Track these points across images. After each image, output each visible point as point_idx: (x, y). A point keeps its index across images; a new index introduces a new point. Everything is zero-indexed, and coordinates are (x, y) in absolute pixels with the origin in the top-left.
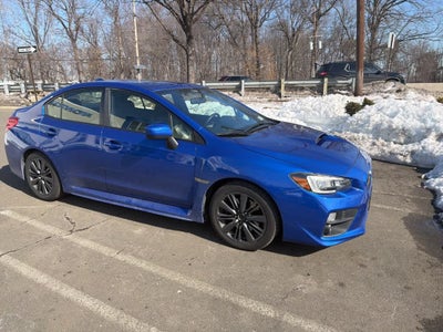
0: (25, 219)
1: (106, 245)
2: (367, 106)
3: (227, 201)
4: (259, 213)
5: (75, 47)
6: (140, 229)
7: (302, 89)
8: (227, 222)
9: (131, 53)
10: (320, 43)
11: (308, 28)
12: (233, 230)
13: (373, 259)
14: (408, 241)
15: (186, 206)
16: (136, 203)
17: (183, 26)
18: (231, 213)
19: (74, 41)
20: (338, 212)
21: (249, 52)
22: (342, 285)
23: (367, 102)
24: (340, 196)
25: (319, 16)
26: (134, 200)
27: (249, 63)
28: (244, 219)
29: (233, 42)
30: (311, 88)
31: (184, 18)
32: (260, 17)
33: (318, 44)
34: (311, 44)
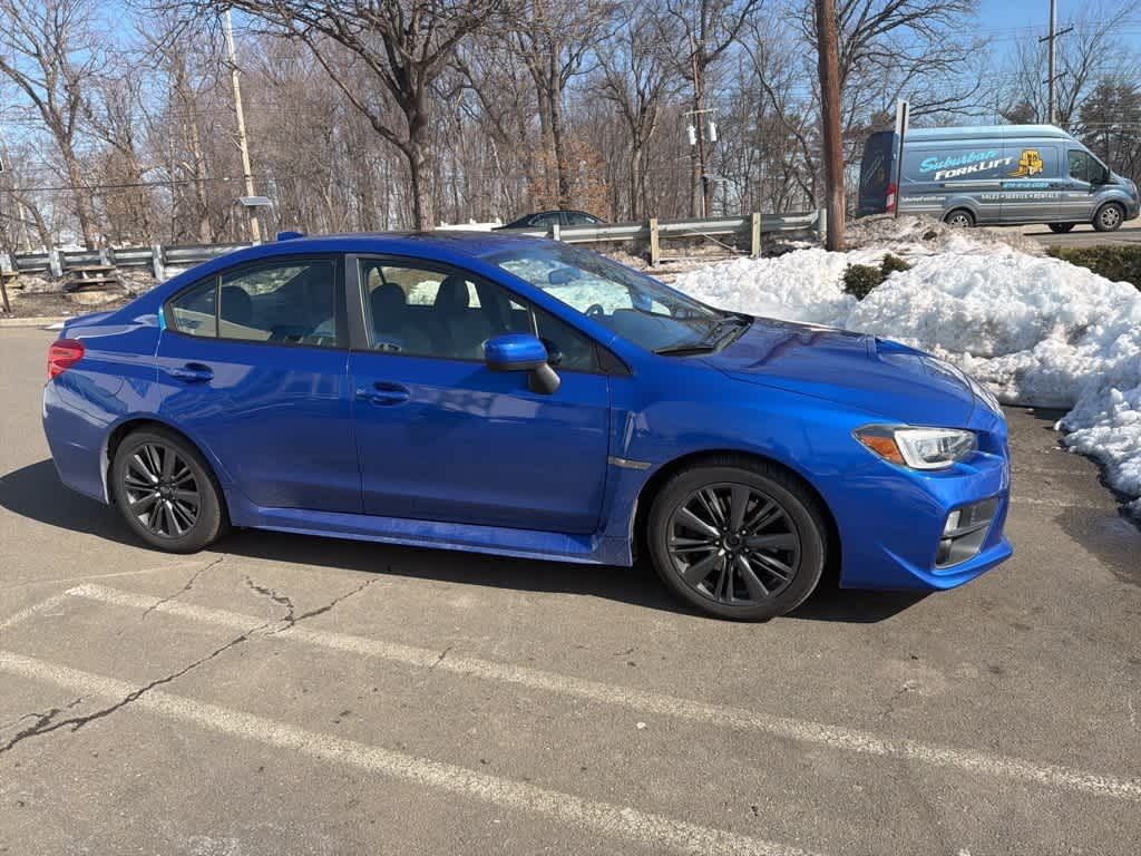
0: (147, 602)
2: (895, 273)
3: (696, 507)
4: (779, 527)
5: (69, 155)
7: (700, 241)
10: (713, 127)
11: (679, 92)
12: (712, 578)
16: (443, 534)
19: (64, 137)
20: (964, 510)
22: (996, 671)
23: (891, 265)
25: (703, 60)
26: (440, 528)
27: (541, 184)
28: (738, 547)
29: (494, 127)
30: (722, 238)
32: (559, 67)
33: (707, 130)
34: (692, 130)
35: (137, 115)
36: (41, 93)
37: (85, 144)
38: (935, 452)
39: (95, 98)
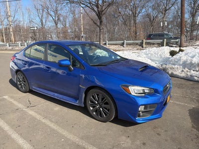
0: (12, 100)
1: (40, 114)
2: (180, 52)
3: (93, 97)
5: (57, 27)
6: (57, 108)
7: (154, 44)
8: (94, 107)
9: (80, 29)
10: (166, 23)
11: (160, 16)
12: (96, 111)
13: (166, 131)
14: (188, 123)
15: (76, 98)
17: (98, 17)
18: (95, 103)
19: (56, 24)
20: (146, 106)
21: (132, 28)
22: (144, 144)
23: (181, 50)
24: (147, 98)
25: (166, 10)
26: (56, 94)
28: (101, 107)
29: (125, 23)
30: (158, 44)
31: (99, 13)
32: (137, 12)
33: (165, 23)
34: (162, 23)
35: (67, 21)
36: (54, 18)
37: (60, 26)
38: (142, 92)
39: (61, 18)
